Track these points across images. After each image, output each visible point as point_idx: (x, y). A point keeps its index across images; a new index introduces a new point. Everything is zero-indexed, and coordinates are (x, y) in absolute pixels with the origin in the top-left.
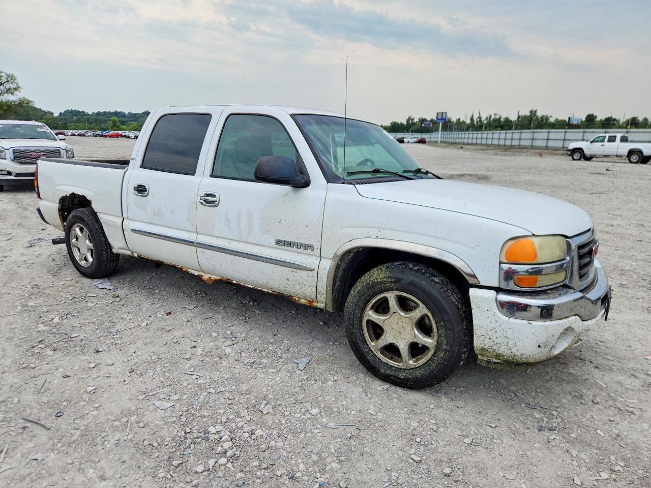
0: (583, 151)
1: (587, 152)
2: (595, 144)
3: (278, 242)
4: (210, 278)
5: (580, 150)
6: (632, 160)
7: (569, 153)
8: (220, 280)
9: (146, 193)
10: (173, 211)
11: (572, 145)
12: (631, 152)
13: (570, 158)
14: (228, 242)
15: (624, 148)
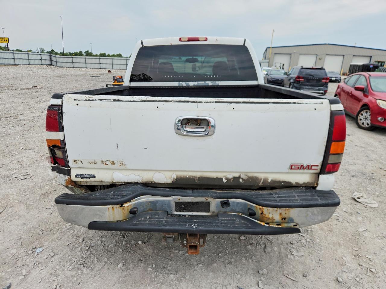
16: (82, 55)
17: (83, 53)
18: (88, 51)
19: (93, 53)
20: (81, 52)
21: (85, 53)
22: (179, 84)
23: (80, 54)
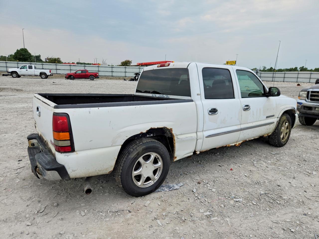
0: (17, 73)
1: (19, 73)
2: (22, 70)
3: (267, 117)
4: (239, 143)
5: (15, 72)
6: (42, 77)
7: (10, 74)
8: (243, 142)
9: (217, 112)
10: (232, 118)
11: (10, 70)
12: (41, 74)
13: (11, 76)
14: (252, 124)
15: (38, 72)
16: (297, 71)
17: (298, 69)
18: (303, 67)
19: (308, 68)
20: (296, 68)
21: (299, 68)
22: (152, 95)
23: (295, 69)
